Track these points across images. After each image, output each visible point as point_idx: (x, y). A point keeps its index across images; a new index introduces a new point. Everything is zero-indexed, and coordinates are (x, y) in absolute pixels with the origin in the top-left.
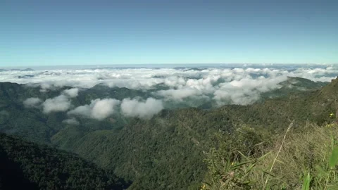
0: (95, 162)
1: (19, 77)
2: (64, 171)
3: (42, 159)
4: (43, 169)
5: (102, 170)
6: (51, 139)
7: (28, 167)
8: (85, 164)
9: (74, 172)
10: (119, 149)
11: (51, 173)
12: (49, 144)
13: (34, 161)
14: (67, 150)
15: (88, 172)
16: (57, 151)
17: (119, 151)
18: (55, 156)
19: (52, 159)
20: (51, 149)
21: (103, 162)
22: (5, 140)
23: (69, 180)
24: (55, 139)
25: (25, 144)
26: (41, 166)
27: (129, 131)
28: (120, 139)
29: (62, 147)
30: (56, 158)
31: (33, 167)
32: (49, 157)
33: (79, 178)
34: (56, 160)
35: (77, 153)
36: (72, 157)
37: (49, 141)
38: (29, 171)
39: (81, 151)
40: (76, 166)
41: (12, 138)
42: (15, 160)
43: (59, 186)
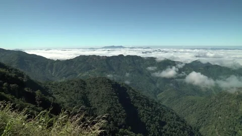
0: (186, 118)
1: (143, 53)
2: (163, 120)
3: (150, 108)
4: (149, 115)
5: (191, 127)
6: (158, 96)
7: (142, 111)
8: (178, 119)
9: (169, 122)
10: (206, 113)
11: (154, 119)
12: (155, 99)
13: (145, 108)
14: (167, 106)
15: (179, 125)
16: (160, 105)
17: (207, 115)
18: (159, 108)
19: (156, 109)
20: (156, 103)
21: (192, 120)
22: (131, 91)
23: (165, 127)
24: (160, 96)
25: (142, 96)
26: (148, 112)
27: (217, 101)
28: (208, 106)
29: (164, 103)
30: (159, 109)
31: (144, 112)
32: (155, 108)
33: (172, 128)
34: (158, 111)
35: (173, 109)
36: (169, 111)
37: (156, 97)
38: (142, 114)
39: (176, 108)
40: (172, 118)
41: (134, 91)
42: (135, 105)
43: (158, 129)
